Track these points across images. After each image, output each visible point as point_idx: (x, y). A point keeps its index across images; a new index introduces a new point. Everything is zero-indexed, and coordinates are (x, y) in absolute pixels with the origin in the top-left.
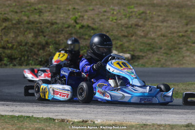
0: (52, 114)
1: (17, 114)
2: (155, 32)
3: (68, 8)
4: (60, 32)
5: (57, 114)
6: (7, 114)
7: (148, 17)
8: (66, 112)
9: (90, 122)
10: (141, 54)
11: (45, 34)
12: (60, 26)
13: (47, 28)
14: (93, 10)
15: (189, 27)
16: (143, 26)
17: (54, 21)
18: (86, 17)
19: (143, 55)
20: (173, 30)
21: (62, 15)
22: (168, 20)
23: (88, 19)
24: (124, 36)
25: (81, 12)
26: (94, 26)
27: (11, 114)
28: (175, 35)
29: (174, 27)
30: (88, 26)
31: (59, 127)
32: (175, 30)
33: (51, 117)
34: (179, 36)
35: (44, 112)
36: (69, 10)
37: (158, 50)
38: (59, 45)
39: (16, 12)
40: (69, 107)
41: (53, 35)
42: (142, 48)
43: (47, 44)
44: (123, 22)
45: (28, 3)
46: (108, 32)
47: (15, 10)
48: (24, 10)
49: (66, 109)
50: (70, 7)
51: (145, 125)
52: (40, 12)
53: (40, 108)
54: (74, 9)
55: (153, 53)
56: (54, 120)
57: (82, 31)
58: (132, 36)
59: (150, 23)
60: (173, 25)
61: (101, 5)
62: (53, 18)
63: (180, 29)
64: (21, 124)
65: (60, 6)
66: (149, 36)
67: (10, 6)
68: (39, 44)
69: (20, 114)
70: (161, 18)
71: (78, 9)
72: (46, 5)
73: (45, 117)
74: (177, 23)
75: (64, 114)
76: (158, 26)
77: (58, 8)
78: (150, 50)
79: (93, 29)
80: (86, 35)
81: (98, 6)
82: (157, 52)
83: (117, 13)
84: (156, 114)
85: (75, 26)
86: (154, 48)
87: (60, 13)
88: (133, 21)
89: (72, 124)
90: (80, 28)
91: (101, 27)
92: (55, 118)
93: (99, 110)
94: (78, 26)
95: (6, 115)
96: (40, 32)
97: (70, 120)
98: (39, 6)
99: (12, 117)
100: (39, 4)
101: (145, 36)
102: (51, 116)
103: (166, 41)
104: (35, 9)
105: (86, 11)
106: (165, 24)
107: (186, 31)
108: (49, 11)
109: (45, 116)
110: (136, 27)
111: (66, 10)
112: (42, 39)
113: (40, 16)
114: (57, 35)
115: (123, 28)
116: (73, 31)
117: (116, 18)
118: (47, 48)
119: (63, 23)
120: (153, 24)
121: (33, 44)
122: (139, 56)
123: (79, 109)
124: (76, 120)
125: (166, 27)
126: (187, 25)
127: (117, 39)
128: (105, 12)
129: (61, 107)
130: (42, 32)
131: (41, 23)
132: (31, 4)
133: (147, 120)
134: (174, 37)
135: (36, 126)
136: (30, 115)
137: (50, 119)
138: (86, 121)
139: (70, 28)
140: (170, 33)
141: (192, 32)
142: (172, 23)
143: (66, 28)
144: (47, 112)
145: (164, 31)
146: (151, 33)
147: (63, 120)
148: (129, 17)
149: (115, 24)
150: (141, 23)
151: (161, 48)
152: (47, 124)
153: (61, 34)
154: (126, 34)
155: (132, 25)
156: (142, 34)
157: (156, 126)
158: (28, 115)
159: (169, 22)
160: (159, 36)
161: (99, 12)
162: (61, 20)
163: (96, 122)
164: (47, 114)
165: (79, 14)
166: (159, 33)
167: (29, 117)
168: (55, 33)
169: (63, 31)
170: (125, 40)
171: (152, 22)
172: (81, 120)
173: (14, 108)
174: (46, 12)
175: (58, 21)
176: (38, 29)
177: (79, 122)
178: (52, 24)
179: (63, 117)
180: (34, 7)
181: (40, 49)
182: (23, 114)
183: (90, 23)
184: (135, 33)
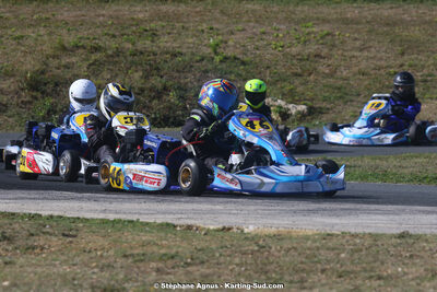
0: (172, 216)
1: (112, 217)
2: (348, 67)
3: (200, 28)
4: (186, 68)
5: (179, 216)
6: (95, 216)
7: (337, 42)
8: (195, 212)
9: (235, 230)
10: (324, 105)
11: (162, 73)
12: (187, 58)
13: (166, 61)
14: (244, 30)
15: (406, 57)
16: (329, 57)
17: (177, 50)
18: (231, 43)
19: (328, 106)
20: (379, 63)
21: (191, 40)
22: (370, 47)
23: (235, 47)
24: (296, 75)
25: (223, 34)
26: (245, 59)
27: (102, 216)
28: (382, 71)
29: (381, 59)
30: (235, 58)
31: (183, 239)
32: (383, 63)
33: (170, 222)
34: (389, 74)
35: (158, 213)
36: (203, 31)
37: (353, 98)
38: (186, 90)
39: (114, 36)
40: (200, 203)
41: (177, 75)
42: (327, 94)
43: (166, 89)
44: (294, 50)
45: (133, 19)
46: (268, 67)
47: (110, 32)
48: (126, 31)
49: (195, 206)
50: (205, 26)
51: (328, 235)
52: (154, 35)
53: (151, 205)
54: (211, 29)
55: (346, 103)
56: (175, 226)
57: (224, 65)
58: (310, 74)
59: (340, 52)
60: (379, 55)
61: (257, 22)
62: (175, 45)
63: (391, 62)
64: (118, 234)
65: (187, 25)
66: (339, 73)
67: (103, 25)
68: (151, 90)
69: (117, 217)
70: (358, 43)
71: (218, 30)
72: (164, 24)
73: (159, 221)
74: (386, 52)
75: (191, 216)
76: (354, 56)
77: (183, 27)
78: (340, 97)
79: (243, 63)
80: (231, 72)
81: (252, 24)
82: (352, 101)
83: (284, 36)
84: (349, 214)
85: (213, 59)
86: (347, 94)
87: (187, 36)
88: (312, 48)
89: (205, 234)
90: (221, 61)
91: (257, 60)
92: (175, 223)
93: (252, 208)
94: (217, 59)
95: (93, 219)
96: (153, 69)
97: (202, 226)
98: (152, 25)
99: (104, 222)
100: (152, 21)
101: (331, 75)
102: (169, 219)
103: (367, 83)
104: (146, 30)
105: (232, 33)
106: (366, 54)
107: (401, 66)
108: (169, 34)
109: (160, 219)
110: (317, 59)
111: (198, 31)
112: (156, 82)
113: (152, 41)
114: (182, 75)
115: (295, 61)
116: (210, 67)
117: (282, 44)
118: (165, 97)
119: (193, 54)
120: (346, 54)
121: (142, 90)
122: (321, 108)
123: (218, 207)
124: (212, 227)
125: (368, 58)
126: (403, 54)
127: (285, 81)
128: (264, 33)
129: (187, 202)
130: (157, 69)
131: (155, 54)
132: (139, 23)
133: (333, 226)
134: (381, 75)
135: (144, 238)
136: (134, 218)
137: (168, 224)
138: (229, 229)
139: (204, 63)
140: (375, 69)
141: (410, 66)
142: (378, 51)
143: (197, 62)
144: (164, 213)
145: (363, 65)
146: (342, 68)
147: (189, 227)
148: (305, 42)
149: (280, 54)
150: (325, 51)
151: (359, 95)
152: (163, 234)
153: (189, 72)
154: (299, 71)
155: (309, 56)
156: (327, 71)
157: (348, 238)
158: (130, 217)
159: (373, 49)
160: (355, 75)
161: (254, 33)
162: (189, 48)
163: (246, 231)
164: (162, 216)
165: (220, 37)
166: (355, 69)
167: (131, 222)
168: (178, 71)
169: (191, 66)
170: (297, 82)
171: (344, 50)
172: (220, 226)
173: (107, 205)
174: (163, 34)
175: (184, 51)
176: (150, 64)
177: (218, 230)
178: (174, 55)
179: (189, 222)
180: (143, 27)
181: (154, 98)
182: (123, 217)
183: (237, 53)
184: (315, 69)
